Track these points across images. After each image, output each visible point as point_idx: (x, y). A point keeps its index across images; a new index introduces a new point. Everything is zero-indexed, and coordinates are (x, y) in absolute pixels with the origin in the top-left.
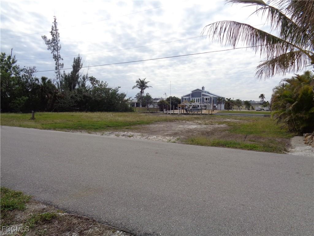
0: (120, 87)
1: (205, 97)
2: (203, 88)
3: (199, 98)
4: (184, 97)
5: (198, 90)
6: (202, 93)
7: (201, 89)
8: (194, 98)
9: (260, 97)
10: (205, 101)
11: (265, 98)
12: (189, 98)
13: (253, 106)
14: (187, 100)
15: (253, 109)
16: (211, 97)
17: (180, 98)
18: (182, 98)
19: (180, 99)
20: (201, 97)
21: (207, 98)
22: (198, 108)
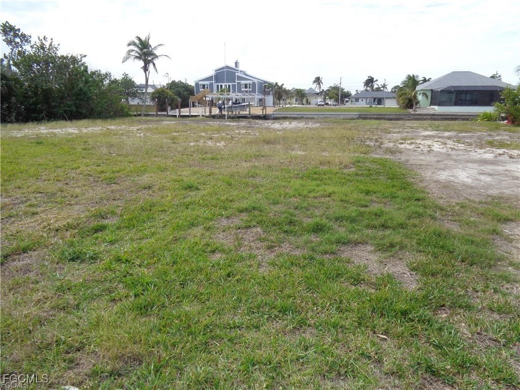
0: (85, 56)
1: (243, 82)
2: (236, 63)
3: (231, 84)
4: (201, 83)
5: (227, 67)
6: (236, 74)
7: (233, 66)
8: (220, 84)
9: (315, 82)
10: (242, 90)
11: (322, 83)
12: (211, 85)
13: (308, 98)
14: (207, 88)
15: (308, 103)
16: (254, 83)
17: (193, 84)
18: (197, 84)
19: (194, 86)
20: (235, 82)
21: (247, 84)
22: (242, 104)
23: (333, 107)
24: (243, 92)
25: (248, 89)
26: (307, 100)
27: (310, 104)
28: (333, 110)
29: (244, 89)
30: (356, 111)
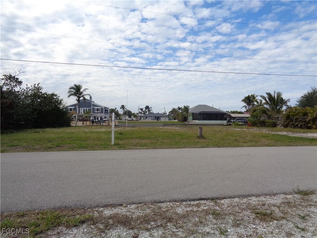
1: (96, 108)
2: (91, 97)
3: (88, 108)
4: (69, 108)
6: (91, 103)
7: (89, 99)
8: (81, 109)
9: (121, 108)
14: (73, 110)
16: (102, 108)
20: (91, 108)
21: (98, 109)
22: (104, 119)
23: (136, 121)
24: (96, 113)
25: (99, 112)
26: (120, 118)
27: (121, 120)
28: (136, 123)
29: (96, 111)
30: (162, 123)
